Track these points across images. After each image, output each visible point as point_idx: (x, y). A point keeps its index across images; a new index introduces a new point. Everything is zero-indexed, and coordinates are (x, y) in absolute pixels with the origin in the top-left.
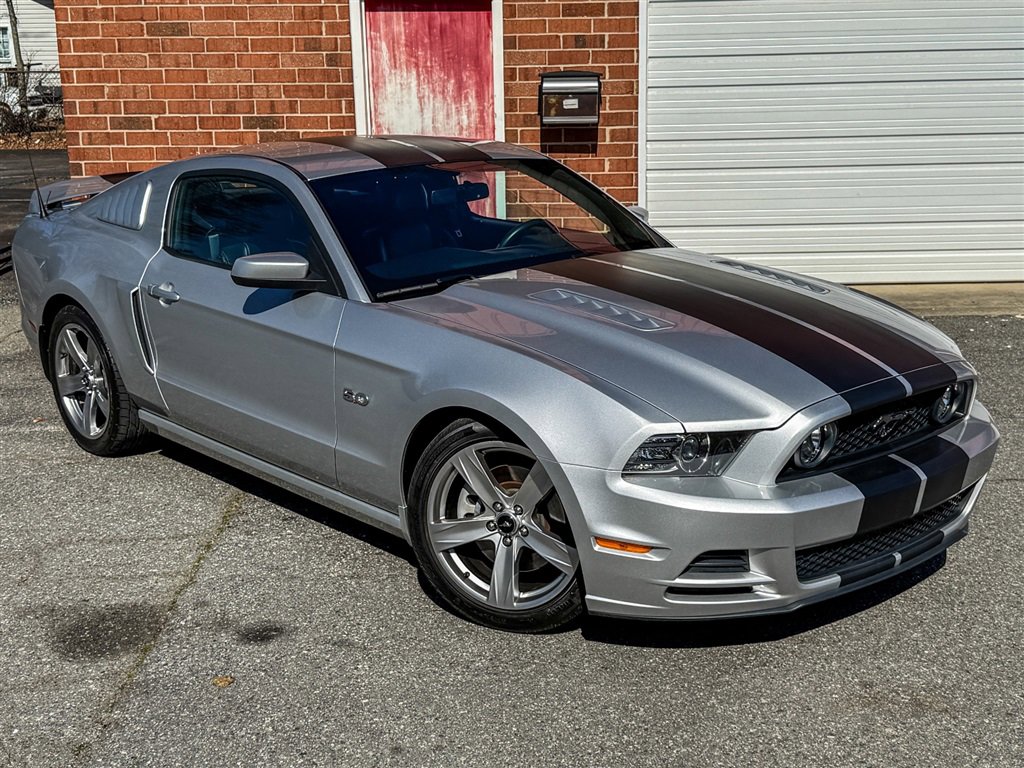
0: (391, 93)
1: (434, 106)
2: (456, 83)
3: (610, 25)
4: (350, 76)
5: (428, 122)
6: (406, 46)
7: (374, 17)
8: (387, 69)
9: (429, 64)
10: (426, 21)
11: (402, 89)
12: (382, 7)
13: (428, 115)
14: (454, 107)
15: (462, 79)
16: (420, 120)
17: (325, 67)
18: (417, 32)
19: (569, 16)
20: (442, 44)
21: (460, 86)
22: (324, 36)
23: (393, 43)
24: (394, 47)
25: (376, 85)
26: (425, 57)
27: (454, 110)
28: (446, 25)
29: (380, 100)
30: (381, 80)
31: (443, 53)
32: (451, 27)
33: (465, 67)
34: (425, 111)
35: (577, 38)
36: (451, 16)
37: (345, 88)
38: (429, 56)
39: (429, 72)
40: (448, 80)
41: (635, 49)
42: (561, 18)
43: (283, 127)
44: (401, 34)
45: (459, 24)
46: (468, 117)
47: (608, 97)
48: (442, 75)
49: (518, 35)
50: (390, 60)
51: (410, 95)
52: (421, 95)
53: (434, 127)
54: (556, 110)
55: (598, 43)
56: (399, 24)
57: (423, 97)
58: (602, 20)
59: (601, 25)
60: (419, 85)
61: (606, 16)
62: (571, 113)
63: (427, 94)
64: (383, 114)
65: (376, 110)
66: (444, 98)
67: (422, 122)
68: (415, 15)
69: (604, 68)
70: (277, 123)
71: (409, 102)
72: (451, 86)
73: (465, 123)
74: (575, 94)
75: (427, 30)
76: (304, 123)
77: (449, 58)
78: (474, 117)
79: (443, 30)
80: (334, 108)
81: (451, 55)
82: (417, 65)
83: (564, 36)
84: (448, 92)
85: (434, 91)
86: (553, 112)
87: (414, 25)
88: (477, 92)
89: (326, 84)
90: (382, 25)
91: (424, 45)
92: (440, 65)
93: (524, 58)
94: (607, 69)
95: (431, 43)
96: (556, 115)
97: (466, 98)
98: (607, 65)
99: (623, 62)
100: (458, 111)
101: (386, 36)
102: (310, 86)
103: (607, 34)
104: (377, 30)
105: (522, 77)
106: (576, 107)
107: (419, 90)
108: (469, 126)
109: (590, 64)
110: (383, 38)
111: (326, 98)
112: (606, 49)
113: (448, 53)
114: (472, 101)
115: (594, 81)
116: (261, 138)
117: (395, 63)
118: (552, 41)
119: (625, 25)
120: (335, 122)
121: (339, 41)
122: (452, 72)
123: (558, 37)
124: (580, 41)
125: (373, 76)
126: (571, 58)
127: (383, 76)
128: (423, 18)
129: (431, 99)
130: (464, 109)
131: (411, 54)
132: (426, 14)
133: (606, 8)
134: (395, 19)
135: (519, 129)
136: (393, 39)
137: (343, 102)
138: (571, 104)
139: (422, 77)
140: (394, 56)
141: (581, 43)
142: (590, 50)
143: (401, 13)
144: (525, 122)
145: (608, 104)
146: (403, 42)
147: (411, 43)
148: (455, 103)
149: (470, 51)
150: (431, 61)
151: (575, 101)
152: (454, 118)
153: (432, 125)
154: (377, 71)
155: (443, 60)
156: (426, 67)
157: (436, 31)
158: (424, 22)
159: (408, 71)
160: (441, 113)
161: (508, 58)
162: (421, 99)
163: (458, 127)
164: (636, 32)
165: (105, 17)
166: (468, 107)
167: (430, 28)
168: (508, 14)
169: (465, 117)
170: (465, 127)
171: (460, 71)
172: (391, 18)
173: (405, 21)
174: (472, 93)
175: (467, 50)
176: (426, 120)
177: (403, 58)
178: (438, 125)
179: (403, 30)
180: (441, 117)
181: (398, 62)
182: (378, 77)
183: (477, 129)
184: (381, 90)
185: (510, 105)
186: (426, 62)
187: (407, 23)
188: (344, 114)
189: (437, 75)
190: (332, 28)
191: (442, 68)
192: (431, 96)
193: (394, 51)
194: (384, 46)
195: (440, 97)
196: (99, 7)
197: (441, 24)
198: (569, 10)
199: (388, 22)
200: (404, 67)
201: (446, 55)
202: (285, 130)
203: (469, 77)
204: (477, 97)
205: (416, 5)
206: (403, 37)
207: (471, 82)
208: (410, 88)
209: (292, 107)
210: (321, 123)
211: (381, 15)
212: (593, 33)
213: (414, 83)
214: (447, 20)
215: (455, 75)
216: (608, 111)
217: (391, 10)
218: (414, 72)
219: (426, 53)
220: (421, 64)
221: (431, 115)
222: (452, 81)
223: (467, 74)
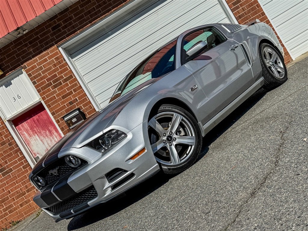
0: (33, 143)
1: (46, 140)
2: (48, 131)
3: (76, 95)
4: (17, 146)
5: (47, 145)
6: (31, 129)
7: (18, 127)
8: (29, 138)
9: (39, 131)
11: (35, 141)
12: (19, 123)
13: (46, 143)
14: (51, 138)
15: (50, 129)
16: (44, 146)
17: (9, 147)
18: (31, 124)
19: (65, 98)
20: (39, 124)
21: (50, 132)
22: (5, 140)
23: (27, 131)
25: (27, 143)
26: (37, 130)
29: (31, 147)
31: (41, 126)
32: (39, 118)
33: (49, 126)
34: (44, 143)
36: (38, 116)
37: (17, 150)
38: (38, 129)
39: (40, 133)
40: (46, 132)
41: (86, 97)
42: (63, 100)
43: (6, 169)
45: (41, 116)
46: (57, 138)
47: (86, 113)
48: (44, 131)
49: (54, 111)
51: (38, 141)
53: (49, 146)
54: (72, 124)
55: (76, 101)
57: (42, 140)
59: (74, 96)
60: (39, 137)
61: (74, 93)
62: (76, 122)
63: (42, 138)
64: (34, 150)
65: (32, 150)
66: (48, 137)
67: (45, 146)
68: (29, 121)
69: (81, 106)
70: (4, 169)
71: (39, 143)
72: (48, 133)
74: (74, 117)
75: (34, 122)
76: (11, 165)
79: (38, 120)
80: (17, 156)
81: (43, 125)
82: (36, 133)
83: (66, 104)
84: (48, 135)
85: (44, 136)
86: (71, 125)
87: (30, 123)
88: (55, 131)
89: (12, 151)
90: (22, 128)
91: (35, 127)
93: (59, 115)
94: (82, 106)
95: (36, 125)
96: (72, 125)
97: (53, 134)
98: (81, 105)
99: (85, 102)
100: (53, 138)
101: (24, 130)
102: (8, 154)
103: (77, 97)
104: (21, 130)
105: (61, 120)
106: (76, 120)
107: (40, 139)
109: (77, 107)
111: (14, 155)
112: (79, 101)
113: (42, 125)
114: (55, 133)
115: (77, 111)
116: (2, 175)
117: (30, 135)
118: (64, 107)
119: (80, 92)
120: (19, 160)
121: (9, 139)
123: (65, 105)
124: (71, 103)
126: (71, 108)
127: (29, 140)
128: (31, 120)
129: (44, 139)
130: (54, 137)
131: (33, 131)
132: (31, 119)
133: (73, 91)
134: (24, 124)
136: (26, 130)
137: (19, 153)
138: (74, 120)
139: (39, 135)
140: (29, 134)
142: (75, 104)
143: (25, 122)
145: (87, 115)
146: (29, 129)
147: (31, 128)
148: (51, 136)
149: (48, 121)
150: (39, 129)
151: (75, 119)
152: (53, 140)
153: (48, 146)
154: (27, 140)
155: (42, 128)
156: (38, 132)
157: (36, 121)
160: (49, 141)
161: (55, 118)
162: (42, 141)
164: (84, 93)
166: (55, 135)
168: (48, 107)
169: (56, 139)
171: (48, 128)
173: (27, 123)
174: (54, 131)
175: (47, 122)
177: (31, 133)
178: (50, 145)
179: (27, 126)
180: (49, 142)
182: (28, 142)
184: (30, 144)
185: (62, 129)
186: (38, 131)
188: (20, 156)
190: (6, 137)
191: (43, 130)
192: (44, 138)
194: (25, 133)
195: (46, 137)
197: (37, 119)
198: (63, 97)
199: (23, 126)
200: (33, 135)
202: (7, 169)
203: (51, 128)
204: (56, 132)
205: (27, 118)
206: (29, 128)
207: (52, 129)
209: (6, 163)
210: (16, 162)
211: (20, 126)
212: (73, 99)
213: (38, 138)
214: (38, 117)
216: (88, 116)
217: (22, 123)
218: (36, 135)
219: (37, 128)
220: (37, 132)
221: (47, 143)
222: (47, 131)
223: (50, 127)
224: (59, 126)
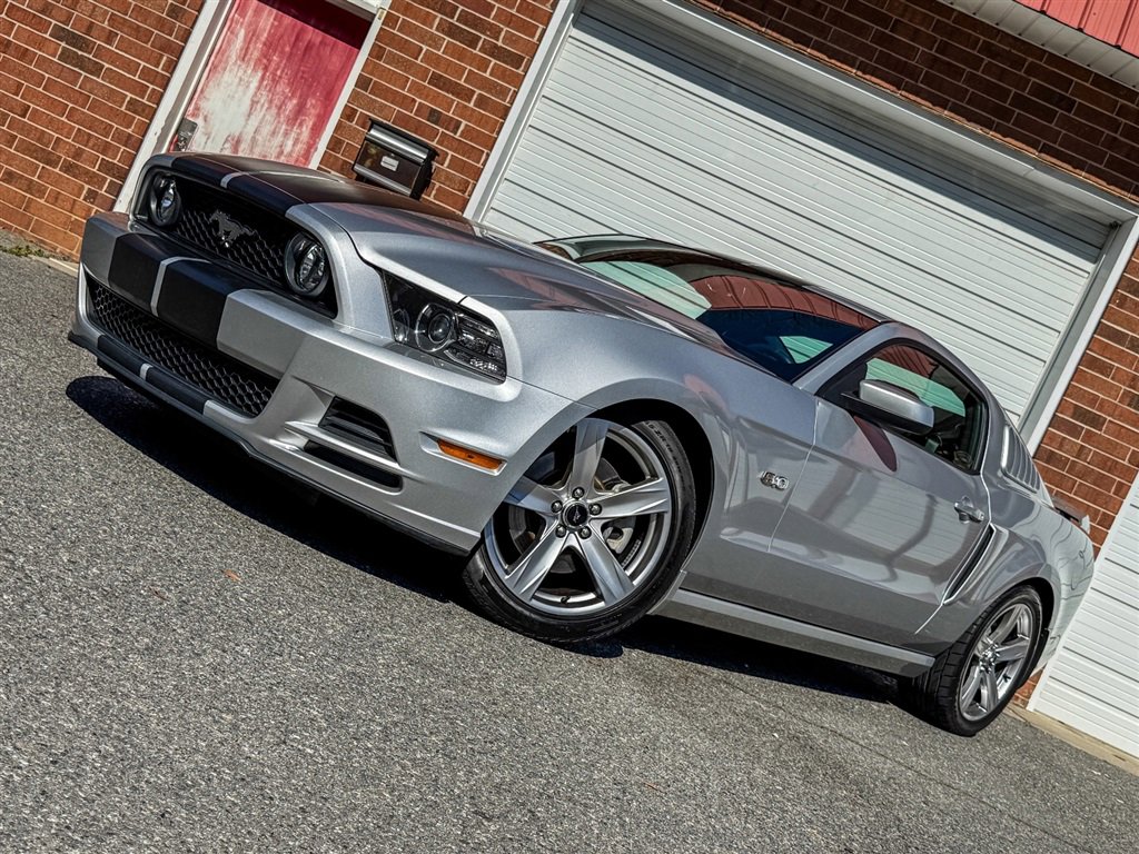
0: (226, 82)
1: (264, 116)
2: (298, 104)
3: (471, 115)
4: (186, 37)
5: (250, 129)
6: (265, 44)
8: (234, 57)
9: (279, 73)
10: (296, 30)
11: (239, 84)
13: (254, 122)
14: (284, 127)
15: (305, 104)
16: (243, 123)
17: (164, 15)
18: (282, 36)
19: (435, 86)
20: (302, 60)
21: (300, 110)
23: (253, 35)
24: (251, 39)
25: (213, 63)
26: (278, 64)
27: (282, 131)
28: (314, 44)
29: (211, 83)
30: (222, 65)
31: (299, 69)
32: (319, 48)
33: (314, 94)
34: (252, 117)
35: (433, 110)
36: (324, 38)
37: (174, 45)
38: (282, 65)
39: (275, 81)
40: (290, 99)
41: (486, 151)
42: (426, 84)
43: (90, 53)
44: (264, 31)
45: (328, 49)
46: (294, 145)
47: (438, 185)
48: (287, 90)
49: (375, 79)
50: (241, 50)
51: (244, 93)
52: (256, 99)
54: (372, 163)
55: (451, 128)
56: (267, 21)
57: (257, 102)
58: (466, 106)
59: (463, 111)
60: (259, 88)
61: (471, 105)
62: (386, 172)
63: (262, 101)
64: (208, 100)
65: (202, 91)
66: (278, 114)
67: (245, 127)
68: (288, 20)
69: (447, 154)
70: (86, 46)
71: (240, 100)
72: (291, 105)
73: (288, 149)
74: (398, 155)
75: (293, 39)
76: (113, 59)
77: (302, 77)
78: (300, 147)
79: (309, 47)
80: (152, 60)
81: (306, 76)
82: (266, 69)
83: (420, 103)
84: (285, 110)
85: (271, 102)
86: (368, 163)
87: (282, 30)
88: (314, 125)
89: (156, 32)
90: (250, 13)
91: (282, 52)
92: (289, 80)
93: (371, 105)
94: (449, 157)
95: (291, 54)
96: (370, 168)
97: (301, 125)
98: (450, 153)
99: (468, 158)
100: (286, 134)
101: (250, 24)
102: (138, 26)
103: (464, 122)
104: (243, 15)
105: (360, 122)
106: (394, 169)
107: (256, 93)
108: (290, 155)
109: (434, 144)
110: (245, 24)
111: (149, 46)
112: (457, 136)
113: (303, 72)
114: (306, 132)
115: (423, 152)
116: (62, 53)
117: (245, 55)
118: (406, 102)
119: (487, 123)
120: (146, 73)
122: (298, 94)
123: (414, 101)
124: (434, 116)
125: (216, 57)
126: (418, 128)
127: (227, 62)
128: (295, 25)
129: (265, 108)
130: (293, 135)
131: (265, 55)
132: (300, 23)
133: (475, 97)
134: (266, 12)
136: (254, 32)
137: (165, 58)
138: (390, 163)
139: (265, 83)
140: (247, 48)
141: (435, 118)
142: (441, 130)
143: (275, 11)
144: (342, 168)
145: (434, 192)
146: (263, 39)
147: (271, 44)
148: (287, 125)
149: (327, 81)
150: (283, 71)
151: (396, 163)
152: (279, 138)
153: (252, 134)
154: (223, 55)
155: (295, 77)
156: (274, 74)
157: (302, 45)
158: (293, 30)
159: (254, 70)
160: (268, 127)
161: (354, 96)
162: (254, 103)
163: (278, 149)
164: (494, 135)
166: (298, 134)
167: (297, 39)
168: (374, 53)
169: (290, 143)
170: (285, 152)
171: (308, 96)
172: (263, 11)
173: (275, 19)
174: (310, 123)
175: (324, 78)
176: (248, 127)
177: (256, 54)
178: (259, 138)
179: (268, 27)
180: (267, 129)
181: (248, 56)
182: (220, 61)
184: (217, 75)
185: (335, 144)
186: (276, 70)
187: (276, 23)
188: (159, 70)
189: (283, 88)
191: (290, 84)
192: (266, 105)
193: (249, 43)
194: (242, 33)
195: (274, 110)
197: (310, 41)
198: (436, 80)
199: (258, 13)
200: (252, 64)
201: (301, 74)
202: (91, 57)
203: (314, 106)
204: (312, 129)
205: (293, 11)
206: (265, 35)
207: (313, 111)
208: (247, 87)
209: (109, 38)
210: (132, 68)
211: (254, 3)
212: (450, 114)
213: (254, 84)
214: (319, 39)
215: (301, 96)
216: (431, 199)
218: (260, 74)
219: (281, 61)
220: (271, 69)
221: (256, 124)
222: (295, 101)
223: (314, 102)
224: (339, 126)
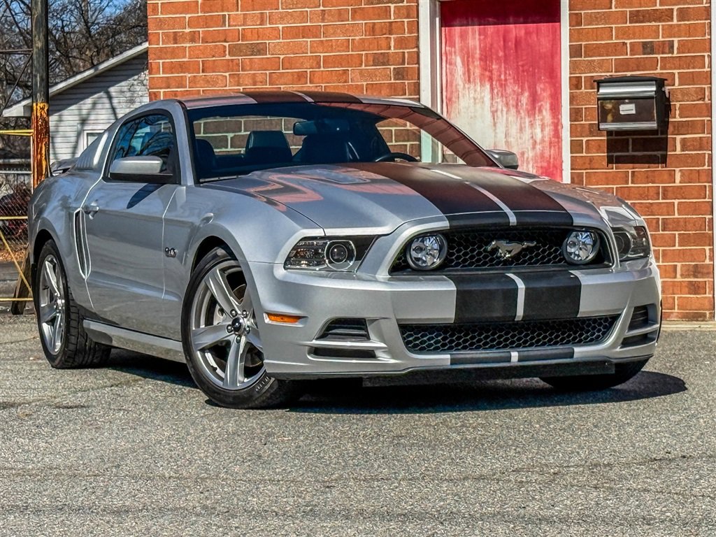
0: (464, 108)
1: (507, 119)
2: (530, 95)
3: (679, 30)
5: (501, 136)
6: (481, 59)
7: (450, 32)
8: (461, 83)
9: (503, 77)
10: (501, 33)
11: (475, 104)
12: (458, 22)
13: (501, 129)
14: (527, 120)
15: (536, 92)
16: (493, 135)
17: (393, 81)
18: (492, 45)
19: (636, 22)
20: (517, 57)
21: (534, 99)
22: (392, 50)
23: (468, 57)
24: (468, 61)
26: (499, 71)
27: (527, 124)
28: (521, 37)
30: (455, 95)
31: (517, 66)
32: (526, 39)
33: (539, 79)
34: (498, 125)
35: (644, 44)
36: (526, 28)
38: (503, 69)
39: (503, 85)
40: (522, 93)
41: (706, 54)
42: (628, 24)
44: (476, 49)
46: (542, 131)
47: (678, 104)
48: (516, 88)
49: (583, 43)
50: (464, 74)
51: (483, 109)
52: (494, 109)
53: (507, 142)
54: (613, 116)
55: (667, 50)
56: (474, 38)
57: (497, 111)
58: (671, 26)
59: (671, 31)
60: (492, 99)
61: (675, 22)
62: (628, 118)
63: (500, 107)
66: (518, 112)
67: (495, 136)
68: (491, 29)
69: (674, 74)
71: (482, 116)
72: (525, 99)
73: (539, 136)
74: (632, 99)
75: (502, 43)
77: (523, 71)
78: (549, 130)
79: (518, 43)
81: (526, 68)
82: (491, 79)
83: (631, 43)
84: (522, 105)
85: (507, 104)
86: (610, 117)
87: (489, 40)
88: (552, 105)
90: (457, 40)
91: (498, 58)
92: (514, 78)
93: (591, 66)
94: (677, 76)
95: (505, 56)
96: (613, 121)
97: (540, 111)
98: (676, 72)
99: (693, 68)
100: (532, 125)
101: (462, 50)
103: (676, 40)
104: (453, 45)
105: (588, 86)
106: (634, 112)
107: (492, 105)
108: (543, 141)
109: (659, 71)
110: (457, 51)
112: (675, 55)
113: (523, 66)
114: (547, 114)
115: (653, 85)
117: (469, 77)
118: (619, 48)
119: (695, 29)
120: (400, 136)
121: (406, 55)
122: (526, 85)
123: (625, 44)
124: (648, 48)
125: (447, 91)
126: (639, 65)
127: (457, 91)
128: (498, 31)
129: (504, 113)
130: (538, 123)
131: (486, 68)
132: (501, 27)
133: (675, 13)
134: (470, 31)
135: (585, 139)
136: (468, 53)
138: (627, 109)
139: (495, 91)
140: (469, 70)
141: (649, 50)
142: (659, 56)
143: (477, 28)
144: (591, 132)
145: (678, 112)
146: (477, 56)
147: (486, 57)
148: (529, 116)
149: (545, 63)
150: (505, 74)
151: (632, 106)
152: (528, 131)
153: (504, 140)
154: (451, 86)
155: (518, 73)
156: (499, 80)
157: (511, 44)
158: (499, 36)
159: (482, 85)
160: (514, 127)
161: (574, 67)
162: (494, 113)
163: (531, 141)
164: (707, 37)
165: (193, 40)
166: (542, 120)
167: (505, 41)
168: (574, 23)
169: (538, 130)
170: (538, 141)
171: (535, 84)
172: (467, 33)
173: (480, 35)
174: (547, 105)
175: (541, 62)
176: (498, 136)
177: (478, 71)
178: (511, 140)
179: (477, 43)
180: (514, 130)
181: (472, 76)
182: (452, 92)
183: (550, 143)
184: (454, 105)
185: (575, 115)
186: (500, 76)
187: (482, 37)
188: (409, 128)
189: (512, 88)
190: (401, 43)
191: (517, 81)
192: (505, 109)
193: (468, 65)
194: (459, 61)
195: (513, 110)
196: (187, 30)
197: (516, 37)
198: (636, 17)
199: (463, 37)
200: (478, 81)
201: (521, 68)
203: (544, 90)
204: (551, 110)
205: (490, 19)
206: (478, 52)
207: (545, 94)
208: (483, 102)
211: (457, 30)
212: (661, 39)
213: (487, 97)
214: (523, 32)
215: (529, 88)
216: (678, 119)
217: (467, 25)
218: (488, 86)
219: (500, 67)
220: (495, 77)
221: (504, 130)
222: (526, 94)
223: (542, 86)
224: (572, 98)
